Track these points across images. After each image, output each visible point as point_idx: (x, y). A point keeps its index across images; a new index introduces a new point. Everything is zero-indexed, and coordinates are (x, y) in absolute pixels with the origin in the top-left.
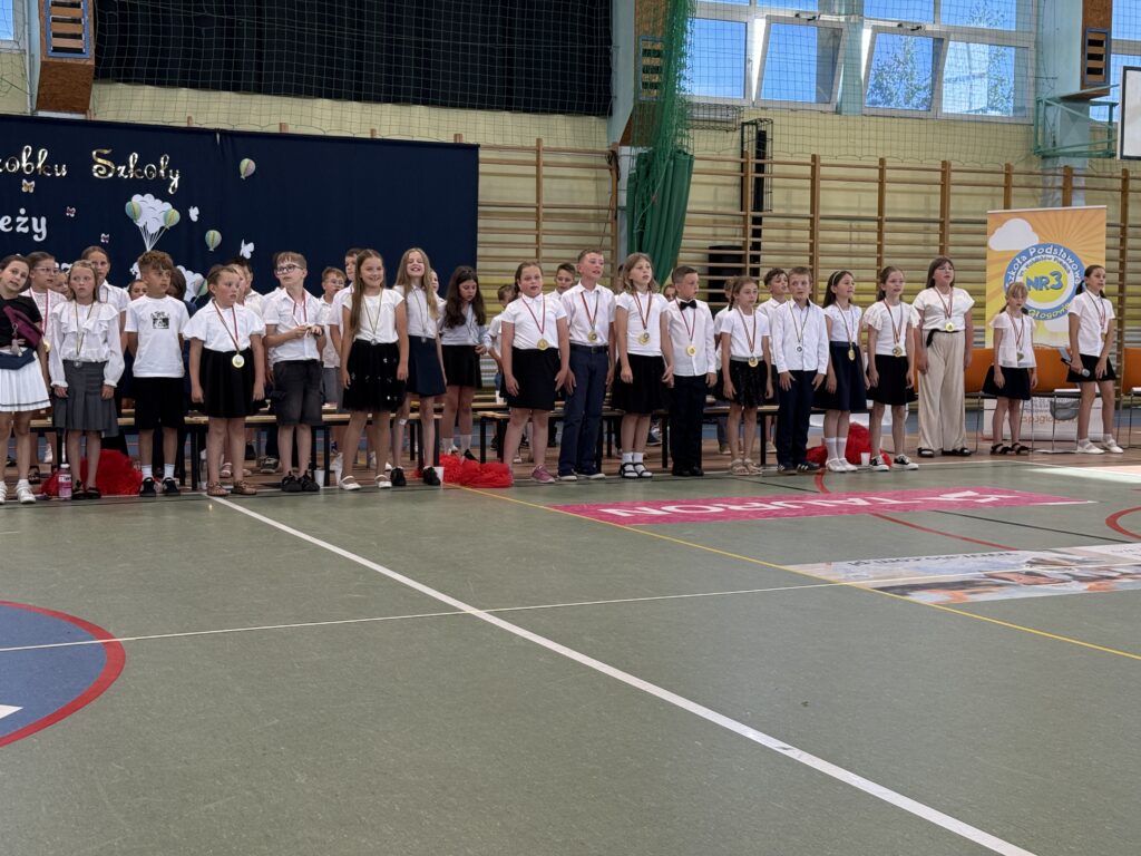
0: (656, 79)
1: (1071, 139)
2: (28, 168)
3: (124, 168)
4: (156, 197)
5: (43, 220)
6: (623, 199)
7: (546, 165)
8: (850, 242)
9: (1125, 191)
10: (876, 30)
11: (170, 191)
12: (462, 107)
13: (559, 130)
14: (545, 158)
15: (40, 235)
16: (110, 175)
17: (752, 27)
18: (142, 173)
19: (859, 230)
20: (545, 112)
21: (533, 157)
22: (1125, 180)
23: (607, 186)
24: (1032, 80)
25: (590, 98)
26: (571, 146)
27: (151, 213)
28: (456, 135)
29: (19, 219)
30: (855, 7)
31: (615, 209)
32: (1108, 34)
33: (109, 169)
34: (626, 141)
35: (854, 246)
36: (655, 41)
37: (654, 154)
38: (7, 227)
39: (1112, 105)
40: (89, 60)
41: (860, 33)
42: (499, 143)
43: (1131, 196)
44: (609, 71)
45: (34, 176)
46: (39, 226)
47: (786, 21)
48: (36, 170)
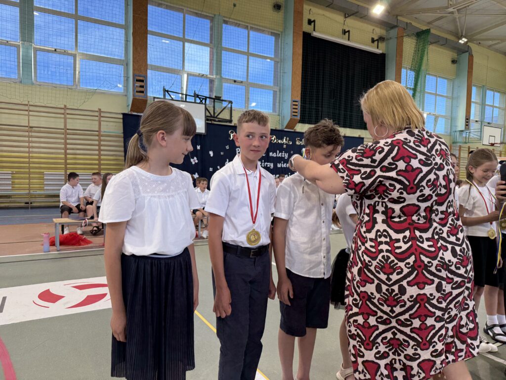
5: (287, 154)
10: (428, 114)
15: (287, 157)
16: (299, 144)
22: (469, 149)
24: (450, 126)
28: (359, 135)
30: (423, 109)
32: (469, 117)
38: (281, 155)
40: (299, 118)
48: (286, 143)
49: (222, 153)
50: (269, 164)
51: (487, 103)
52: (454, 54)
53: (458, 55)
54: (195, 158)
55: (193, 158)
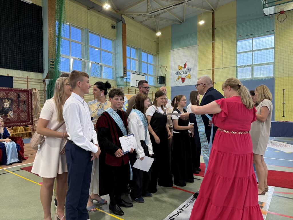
0: (53, 67)
1: (121, 83)
6: (46, 89)
7: (29, 82)
8: (89, 98)
9: (129, 91)
10: (91, 63)
12: (9, 68)
13: (32, 75)
14: (29, 80)
17: (70, 60)
19: (90, 96)
20: (29, 71)
21: (26, 80)
22: (129, 90)
23: (43, 86)
24: (115, 74)
25: (39, 69)
26: (34, 78)
28: (7, 74)
30: (88, 59)
31: (45, 91)
32: (126, 68)
34: (47, 78)
35: (90, 99)
36: (52, 60)
37: (53, 80)
39: (127, 79)
41: (89, 63)
42: (18, 76)
43: (130, 92)
44: (43, 64)
47: (77, 60)
51: (142, 60)
52: (113, 22)
53: (116, 23)
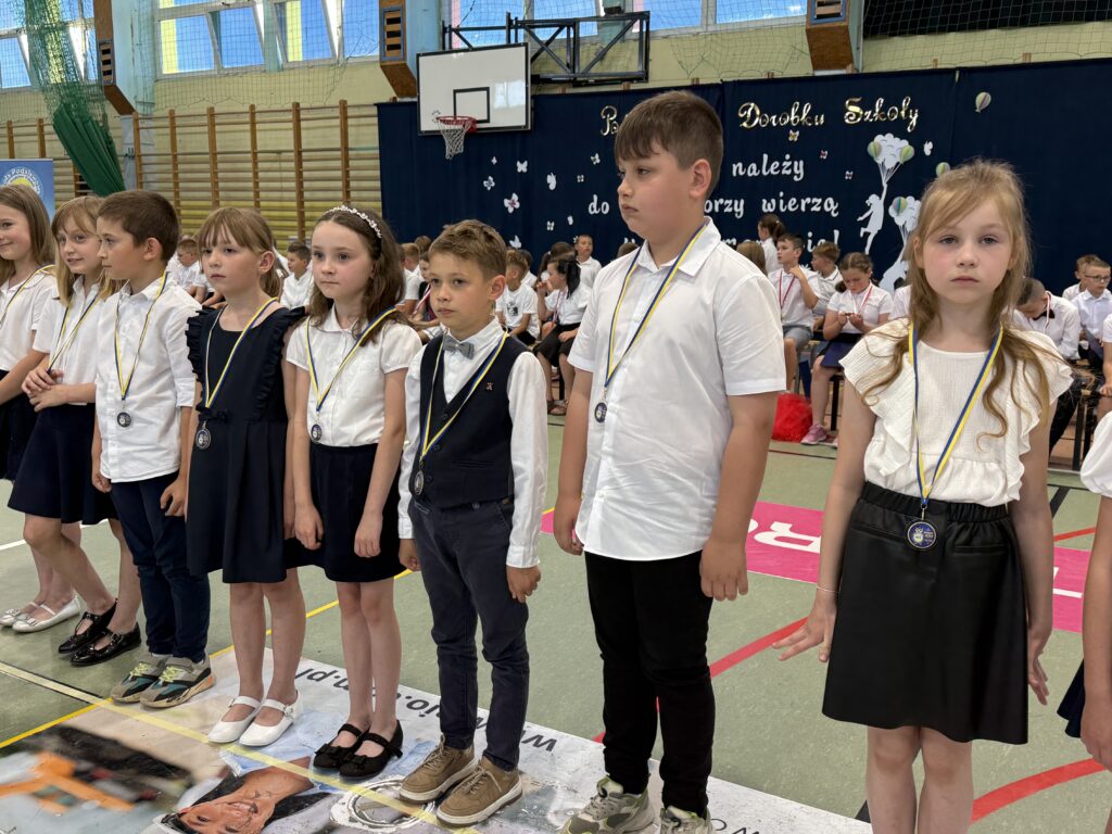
2: (795, 120)
3: (870, 112)
4: (895, 136)
5: (801, 163)
11: (909, 130)
15: (799, 176)
16: (859, 120)
18: (885, 116)
27: (890, 151)
29: (785, 163)
33: (857, 115)
38: (775, 170)
45: (800, 127)
46: (798, 169)
48: (800, 122)
49: (581, 179)
50: (730, 202)
54: (515, 197)
55: (509, 198)
